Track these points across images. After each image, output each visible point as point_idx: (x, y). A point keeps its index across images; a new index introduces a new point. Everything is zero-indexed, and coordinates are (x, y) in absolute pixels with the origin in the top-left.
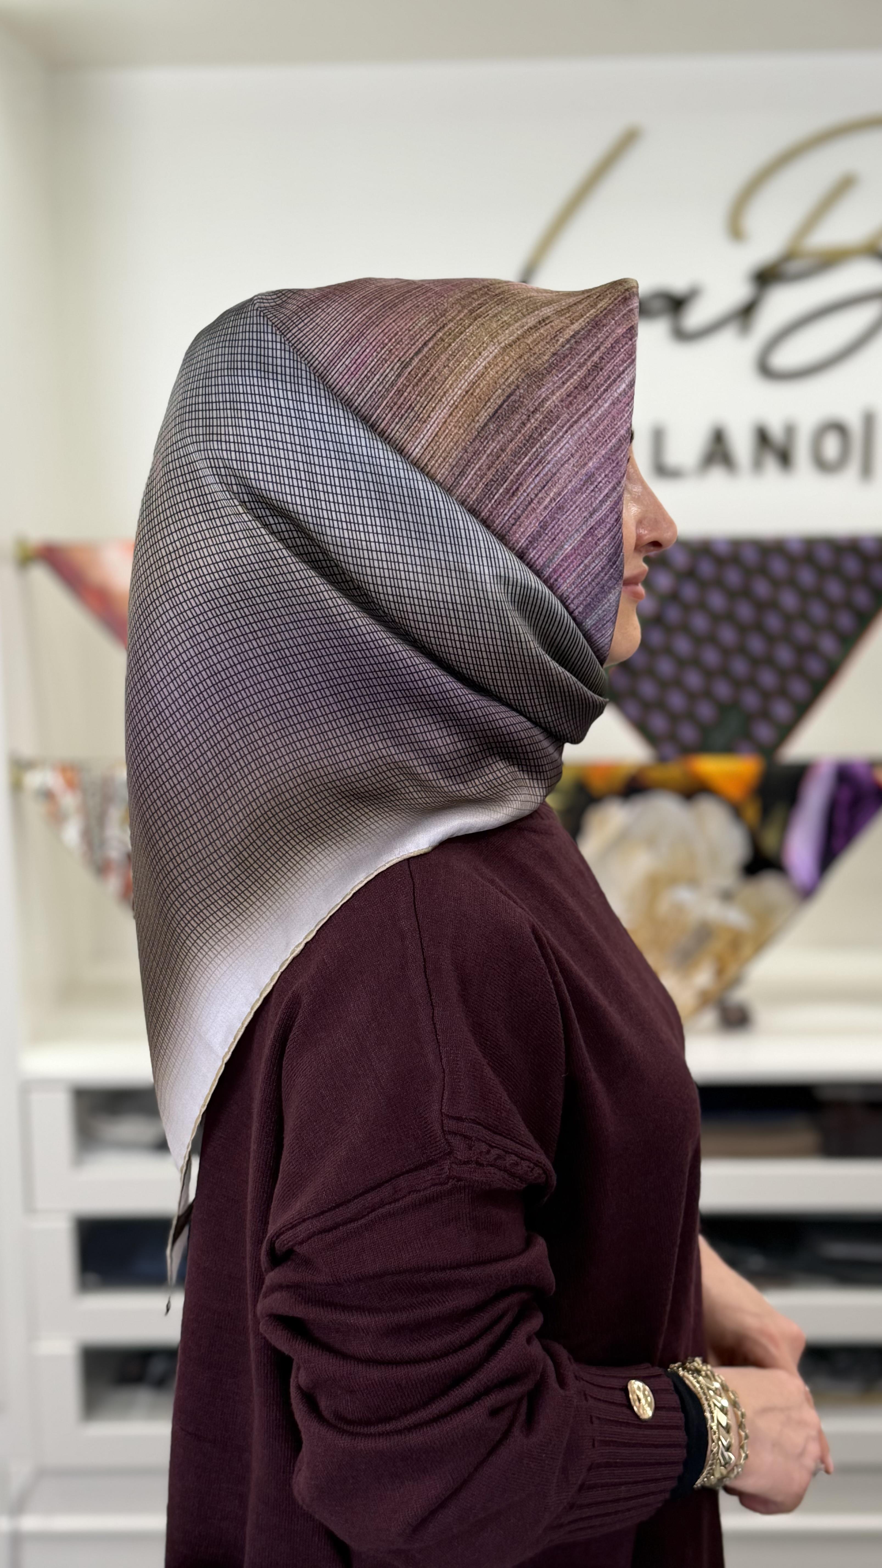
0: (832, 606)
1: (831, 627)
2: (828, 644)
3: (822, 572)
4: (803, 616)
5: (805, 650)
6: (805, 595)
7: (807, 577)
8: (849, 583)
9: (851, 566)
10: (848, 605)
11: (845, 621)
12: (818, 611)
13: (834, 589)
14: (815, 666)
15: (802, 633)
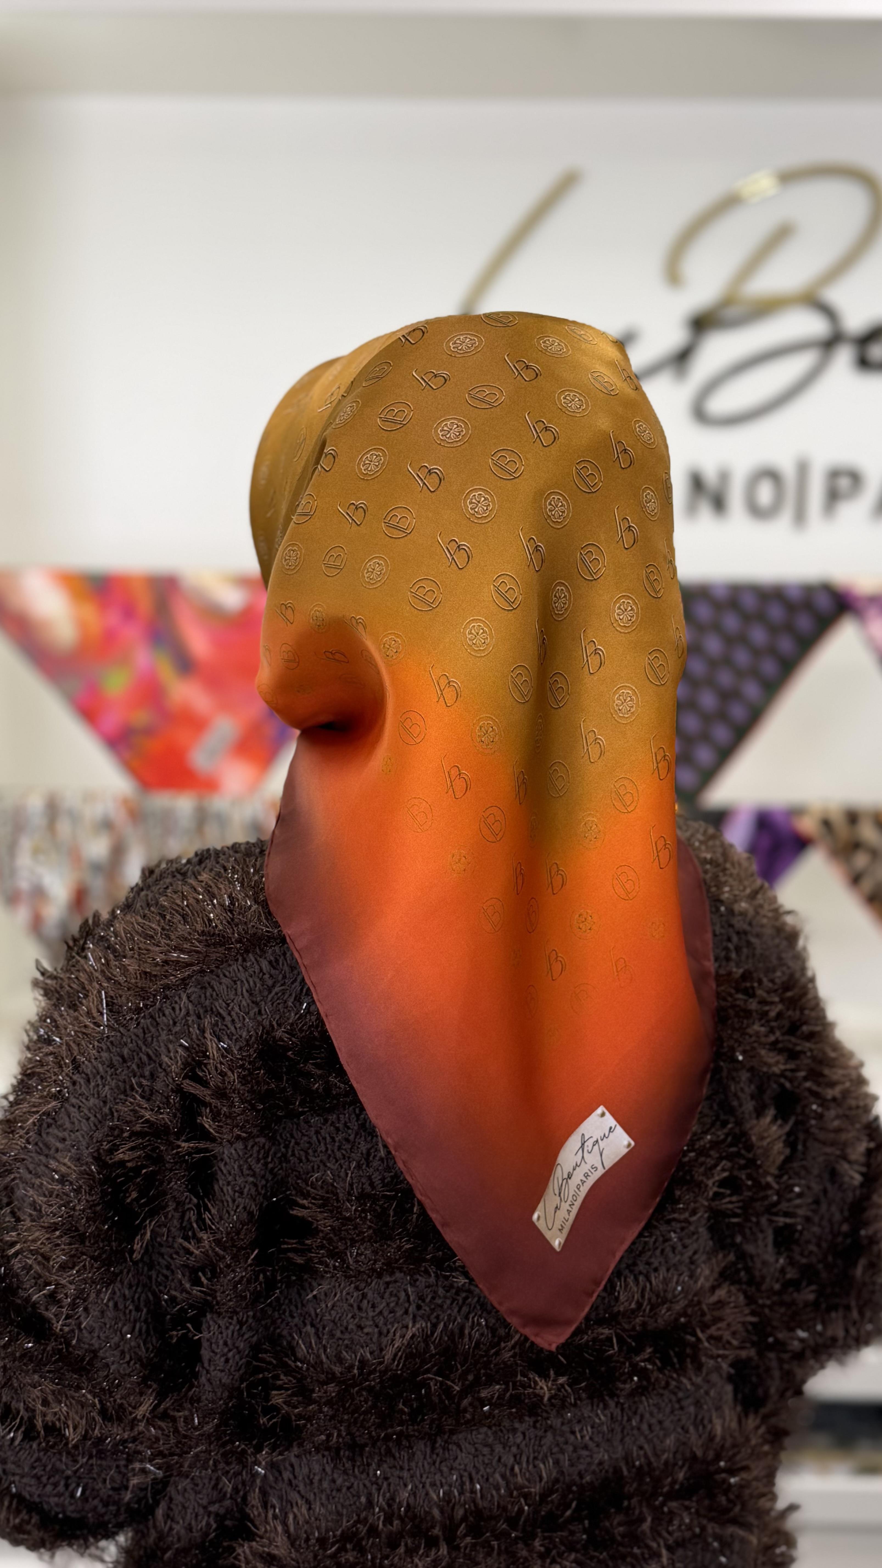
0: (756, 653)
1: (754, 673)
2: (751, 690)
3: (747, 618)
4: (727, 661)
5: (727, 696)
6: (730, 641)
7: (731, 622)
8: (773, 630)
9: (776, 613)
10: (772, 651)
11: (769, 667)
12: (742, 657)
13: (759, 635)
14: (738, 712)
15: (725, 678)
